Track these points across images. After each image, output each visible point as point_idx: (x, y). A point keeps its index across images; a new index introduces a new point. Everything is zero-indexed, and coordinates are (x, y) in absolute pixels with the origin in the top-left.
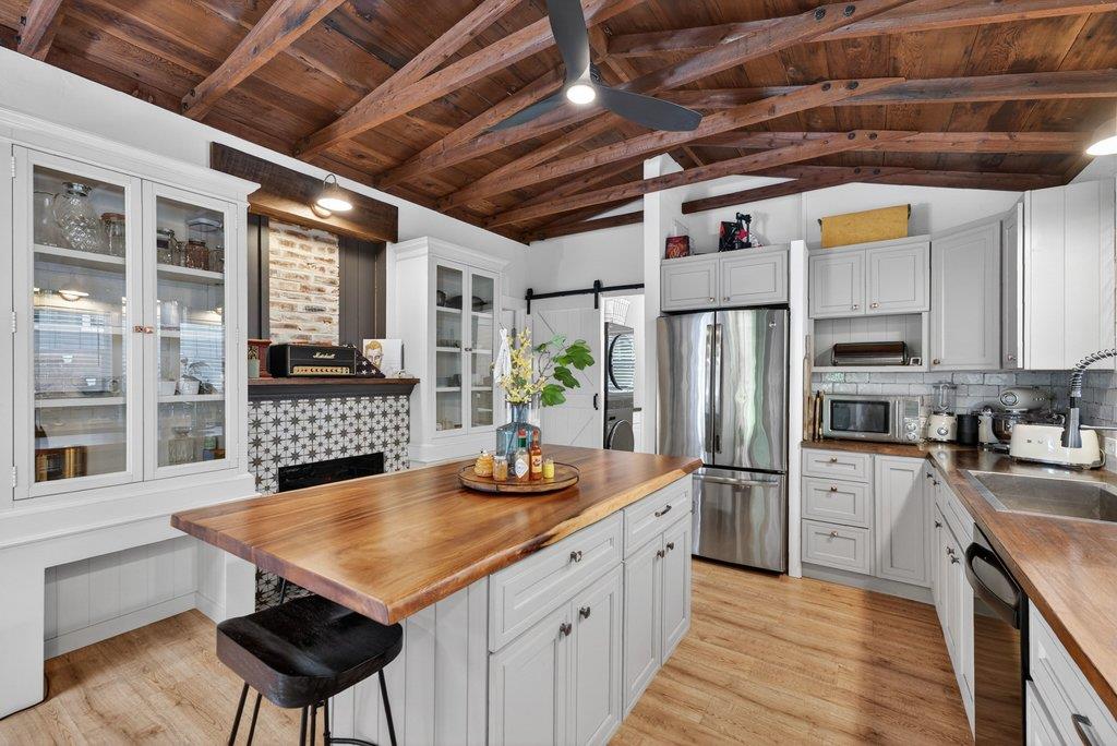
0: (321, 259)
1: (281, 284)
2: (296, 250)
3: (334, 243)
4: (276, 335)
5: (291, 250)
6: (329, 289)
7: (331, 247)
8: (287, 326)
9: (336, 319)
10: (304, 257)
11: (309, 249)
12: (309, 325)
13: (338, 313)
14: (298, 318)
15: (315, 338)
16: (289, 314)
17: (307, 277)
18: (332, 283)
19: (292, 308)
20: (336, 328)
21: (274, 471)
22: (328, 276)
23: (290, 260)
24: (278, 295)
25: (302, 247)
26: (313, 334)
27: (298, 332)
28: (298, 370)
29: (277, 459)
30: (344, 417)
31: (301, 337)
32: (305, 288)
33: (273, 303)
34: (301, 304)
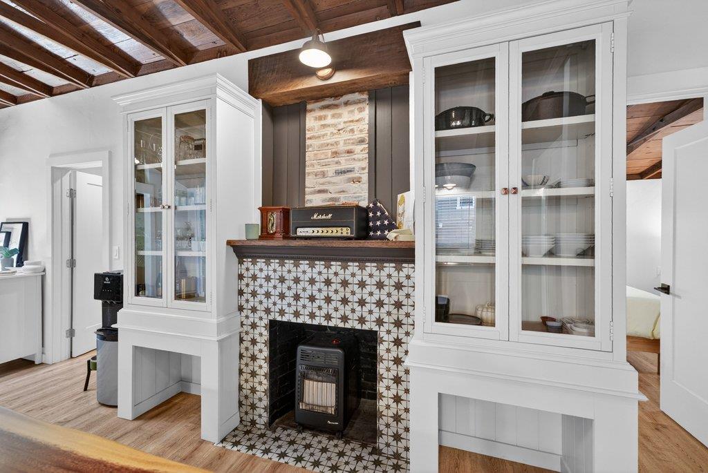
0: (352, 121)
1: (315, 155)
2: (329, 121)
3: (364, 101)
4: (311, 201)
5: (323, 122)
6: (358, 148)
7: (361, 105)
8: (320, 192)
9: (365, 177)
10: (335, 125)
11: (340, 116)
12: (338, 188)
13: (367, 171)
14: (329, 183)
15: (343, 200)
16: (322, 180)
17: (337, 143)
18: (361, 141)
19: (324, 174)
20: (366, 186)
21: (265, 321)
22: (358, 135)
23: (323, 132)
24: (313, 165)
25: (333, 116)
26: (342, 196)
27: (329, 196)
28: (301, 232)
29: (268, 311)
30: (328, 282)
31: (332, 199)
32: (335, 154)
33: (309, 174)
34: (331, 170)
